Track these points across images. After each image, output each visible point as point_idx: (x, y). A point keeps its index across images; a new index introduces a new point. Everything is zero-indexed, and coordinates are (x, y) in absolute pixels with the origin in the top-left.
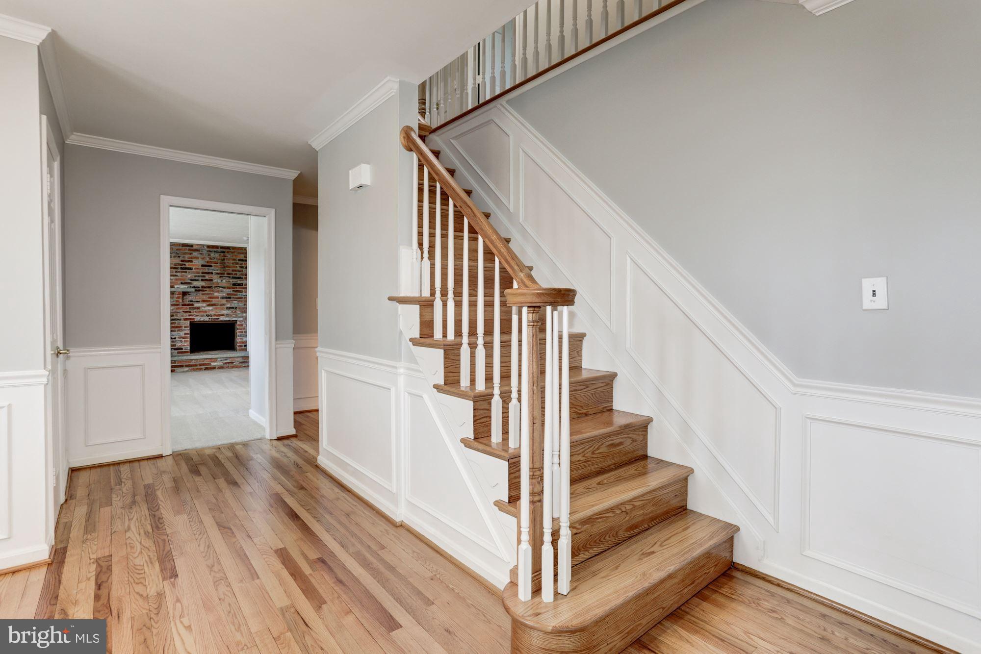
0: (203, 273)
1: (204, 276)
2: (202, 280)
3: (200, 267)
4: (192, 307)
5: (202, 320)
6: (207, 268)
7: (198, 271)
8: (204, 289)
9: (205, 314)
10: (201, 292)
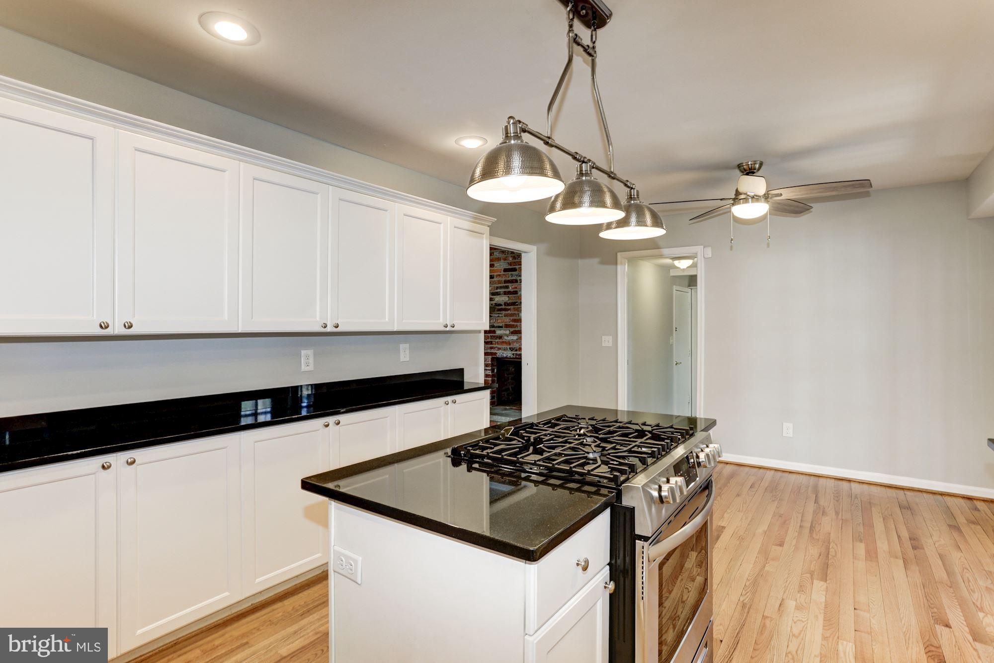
0: (506, 282)
1: (507, 287)
2: (505, 293)
3: (502, 273)
4: (494, 335)
5: (505, 356)
6: (510, 273)
7: (500, 279)
8: (507, 307)
9: (508, 347)
10: (504, 312)
